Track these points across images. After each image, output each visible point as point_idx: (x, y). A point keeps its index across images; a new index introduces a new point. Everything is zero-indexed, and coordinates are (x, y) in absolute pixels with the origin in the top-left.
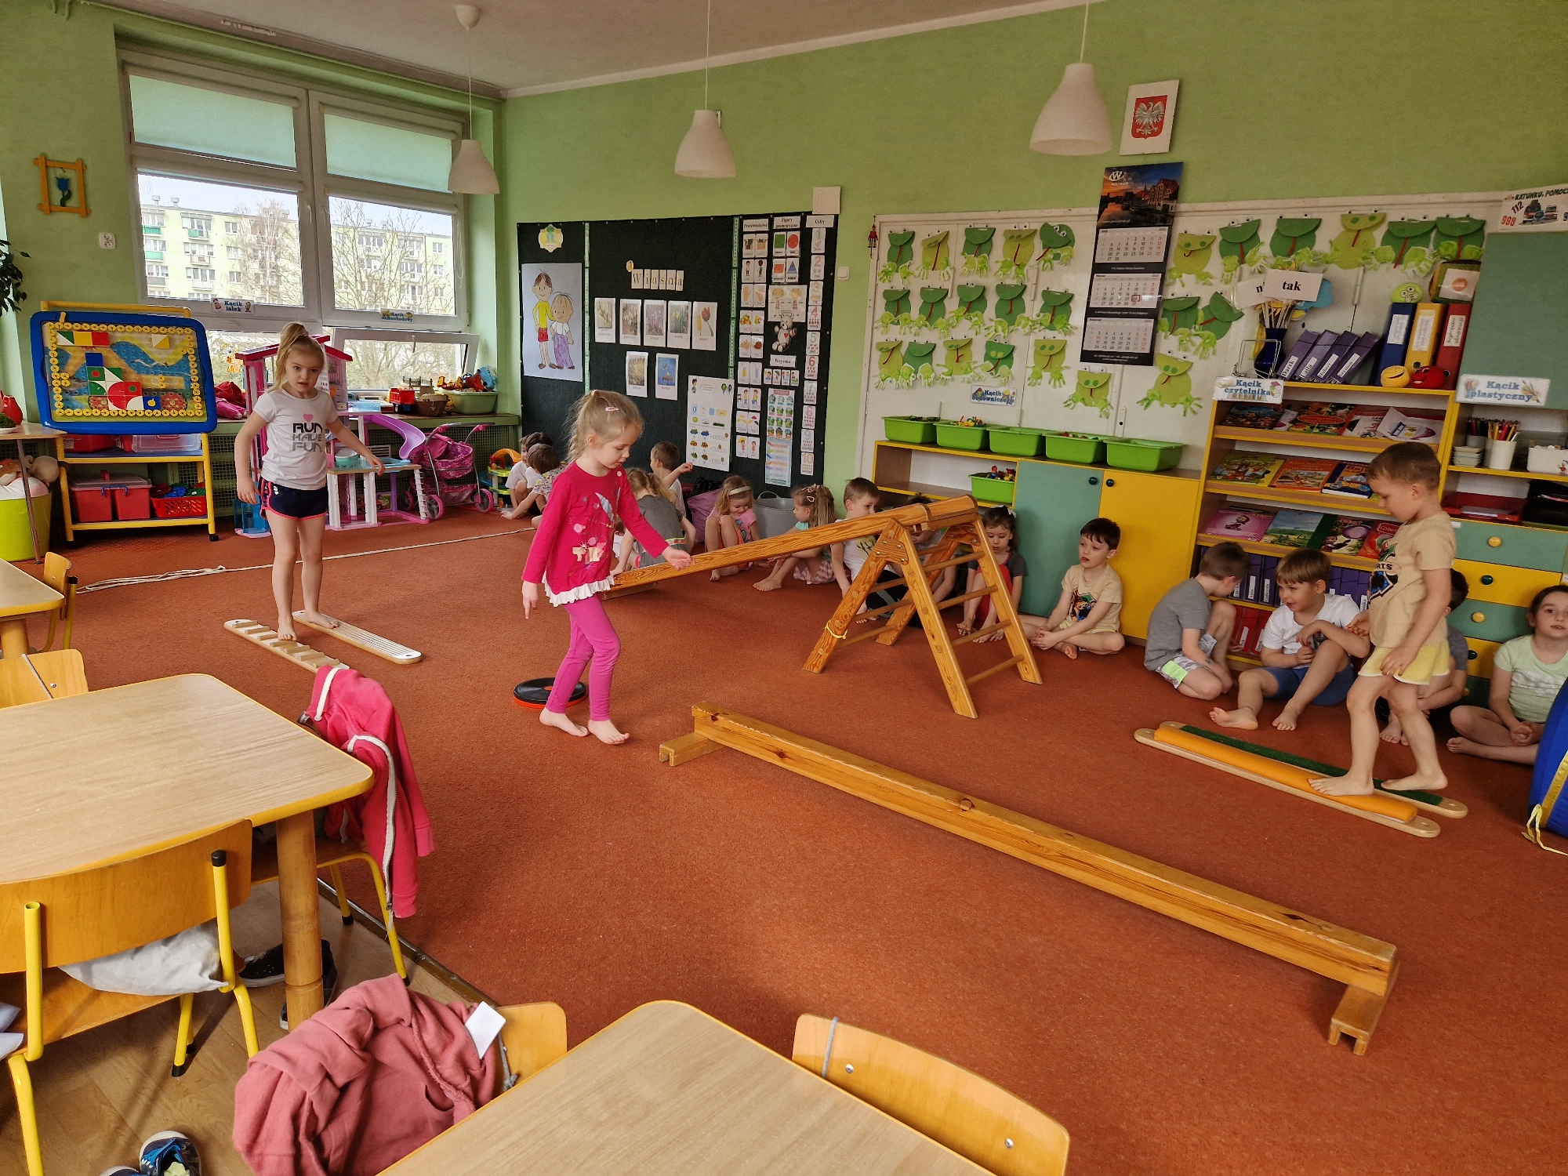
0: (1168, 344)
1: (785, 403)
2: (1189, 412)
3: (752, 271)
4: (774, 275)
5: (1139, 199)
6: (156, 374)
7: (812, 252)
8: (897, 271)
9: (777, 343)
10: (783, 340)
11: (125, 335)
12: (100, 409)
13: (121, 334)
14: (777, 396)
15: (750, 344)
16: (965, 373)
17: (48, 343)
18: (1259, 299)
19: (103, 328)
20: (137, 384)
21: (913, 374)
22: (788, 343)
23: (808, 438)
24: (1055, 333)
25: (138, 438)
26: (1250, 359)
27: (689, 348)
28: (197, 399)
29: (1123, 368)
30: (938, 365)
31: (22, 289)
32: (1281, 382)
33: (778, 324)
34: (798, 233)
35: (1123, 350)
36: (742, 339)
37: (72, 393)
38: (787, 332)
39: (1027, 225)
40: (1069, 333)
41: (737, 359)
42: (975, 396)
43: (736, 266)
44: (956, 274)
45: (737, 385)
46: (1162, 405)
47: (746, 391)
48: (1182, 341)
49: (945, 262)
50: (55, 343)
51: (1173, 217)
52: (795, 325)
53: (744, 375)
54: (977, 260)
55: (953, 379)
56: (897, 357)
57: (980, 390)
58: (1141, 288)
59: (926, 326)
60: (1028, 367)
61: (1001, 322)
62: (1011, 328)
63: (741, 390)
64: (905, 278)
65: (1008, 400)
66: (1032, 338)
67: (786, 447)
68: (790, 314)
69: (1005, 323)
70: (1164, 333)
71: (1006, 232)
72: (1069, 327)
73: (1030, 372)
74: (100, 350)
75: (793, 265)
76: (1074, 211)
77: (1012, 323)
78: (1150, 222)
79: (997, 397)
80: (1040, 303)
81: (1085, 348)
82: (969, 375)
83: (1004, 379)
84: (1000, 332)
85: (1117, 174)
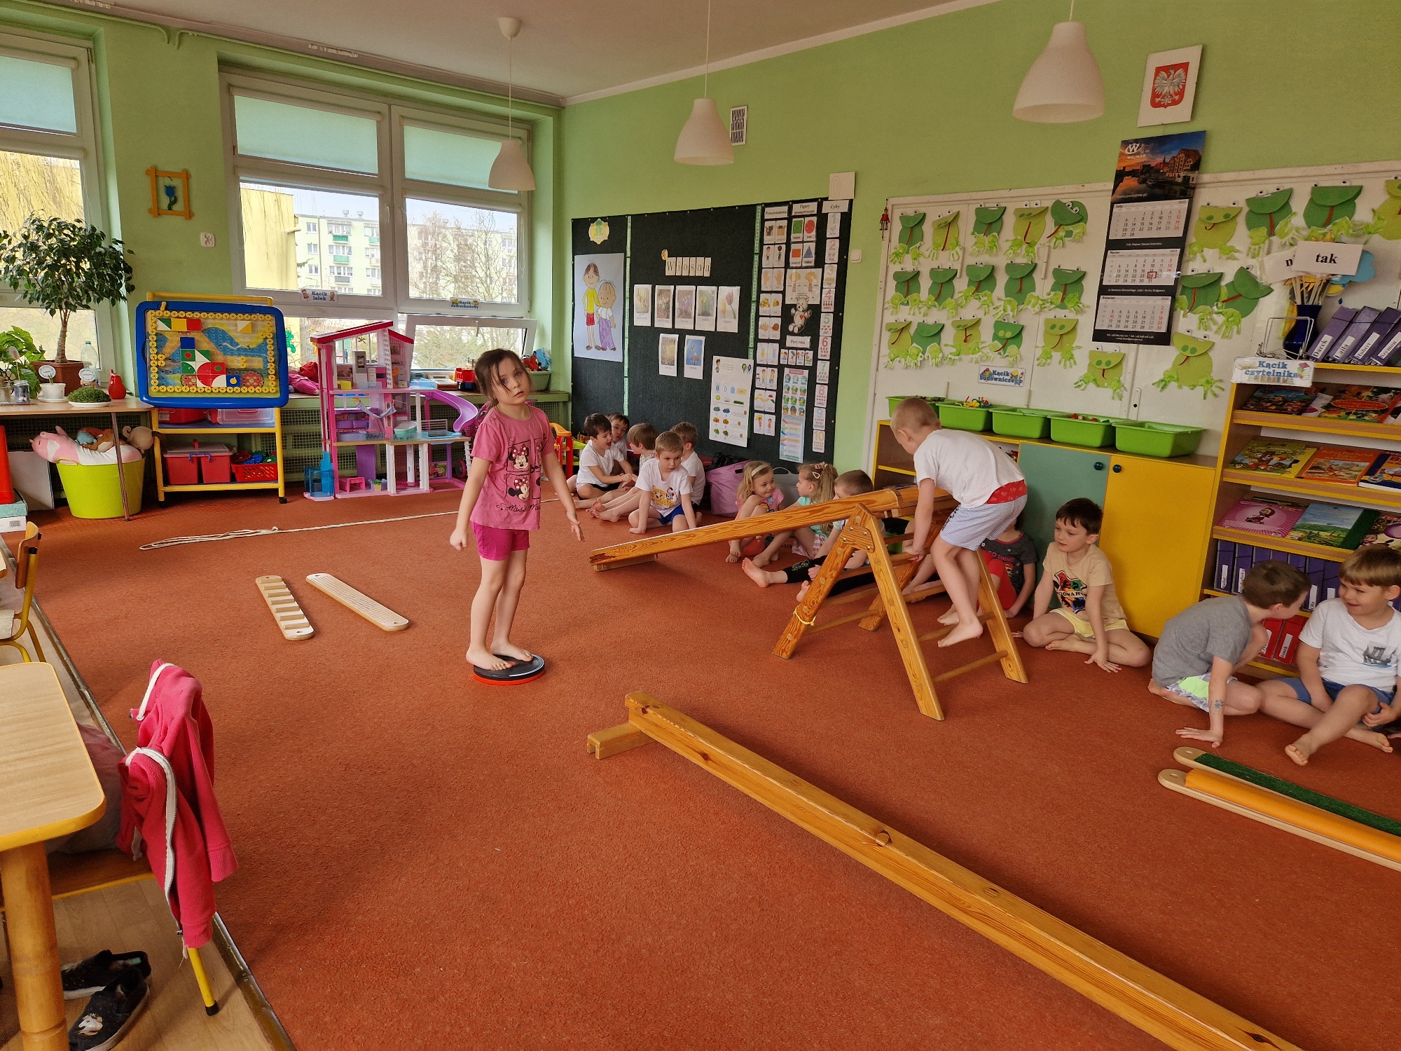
0: (1186, 323)
1: (799, 382)
2: (1209, 395)
3: (772, 258)
4: (792, 260)
5: (1157, 171)
6: (239, 355)
7: (827, 236)
8: (908, 253)
9: (793, 324)
10: (798, 321)
11: (217, 321)
12: (190, 386)
13: (212, 320)
14: (792, 375)
15: (768, 327)
16: (973, 353)
17: (150, 329)
18: (1289, 273)
19: (196, 315)
20: (222, 364)
21: (921, 354)
22: (803, 324)
23: (820, 416)
25: (222, 412)
26: (1278, 338)
27: (714, 330)
28: (272, 378)
29: (1138, 347)
30: (946, 345)
31: (131, 282)
32: (1311, 364)
33: (794, 306)
34: (815, 219)
35: (1138, 329)
36: (761, 320)
37: (167, 372)
38: (802, 314)
39: (1039, 202)
40: (1080, 311)
41: (757, 340)
42: (982, 376)
43: (757, 252)
44: (966, 255)
45: (756, 365)
46: (1180, 387)
47: (764, 370)
48: (1203, 319)
49: (955, 242)
50: (156, 329)
51: (1194, 188)
52: (810, 307)
53: (763, 355)
54: (987, 240)
55: (960, 359)
56: (906, 337)
57: (987, 370)
58: (1157, 264)
59: (935, 306)
60: (1037, 347)
61: (1010, 301)
62: (1021, 307)
63: (759, 369)
64: (915, 259)
65: (1015, 379)
66: (1043, 317)
67: (799, 424)
68: (805, 297)
69: (1015, 303)
70: (1182, 312)
71: (1017, 210)
72: (1081, 305)
74: (194, 335)
75: (809, 249)
76: (1088, 187)
77: (1021, 302)
78: (1168, 195)
79: (1005, 377)
80: (1050, 281)
81: (1097, 327)
82: (977, 355)
83: (1012, 359)
84: (1009, 311)
85: (1134, 146)
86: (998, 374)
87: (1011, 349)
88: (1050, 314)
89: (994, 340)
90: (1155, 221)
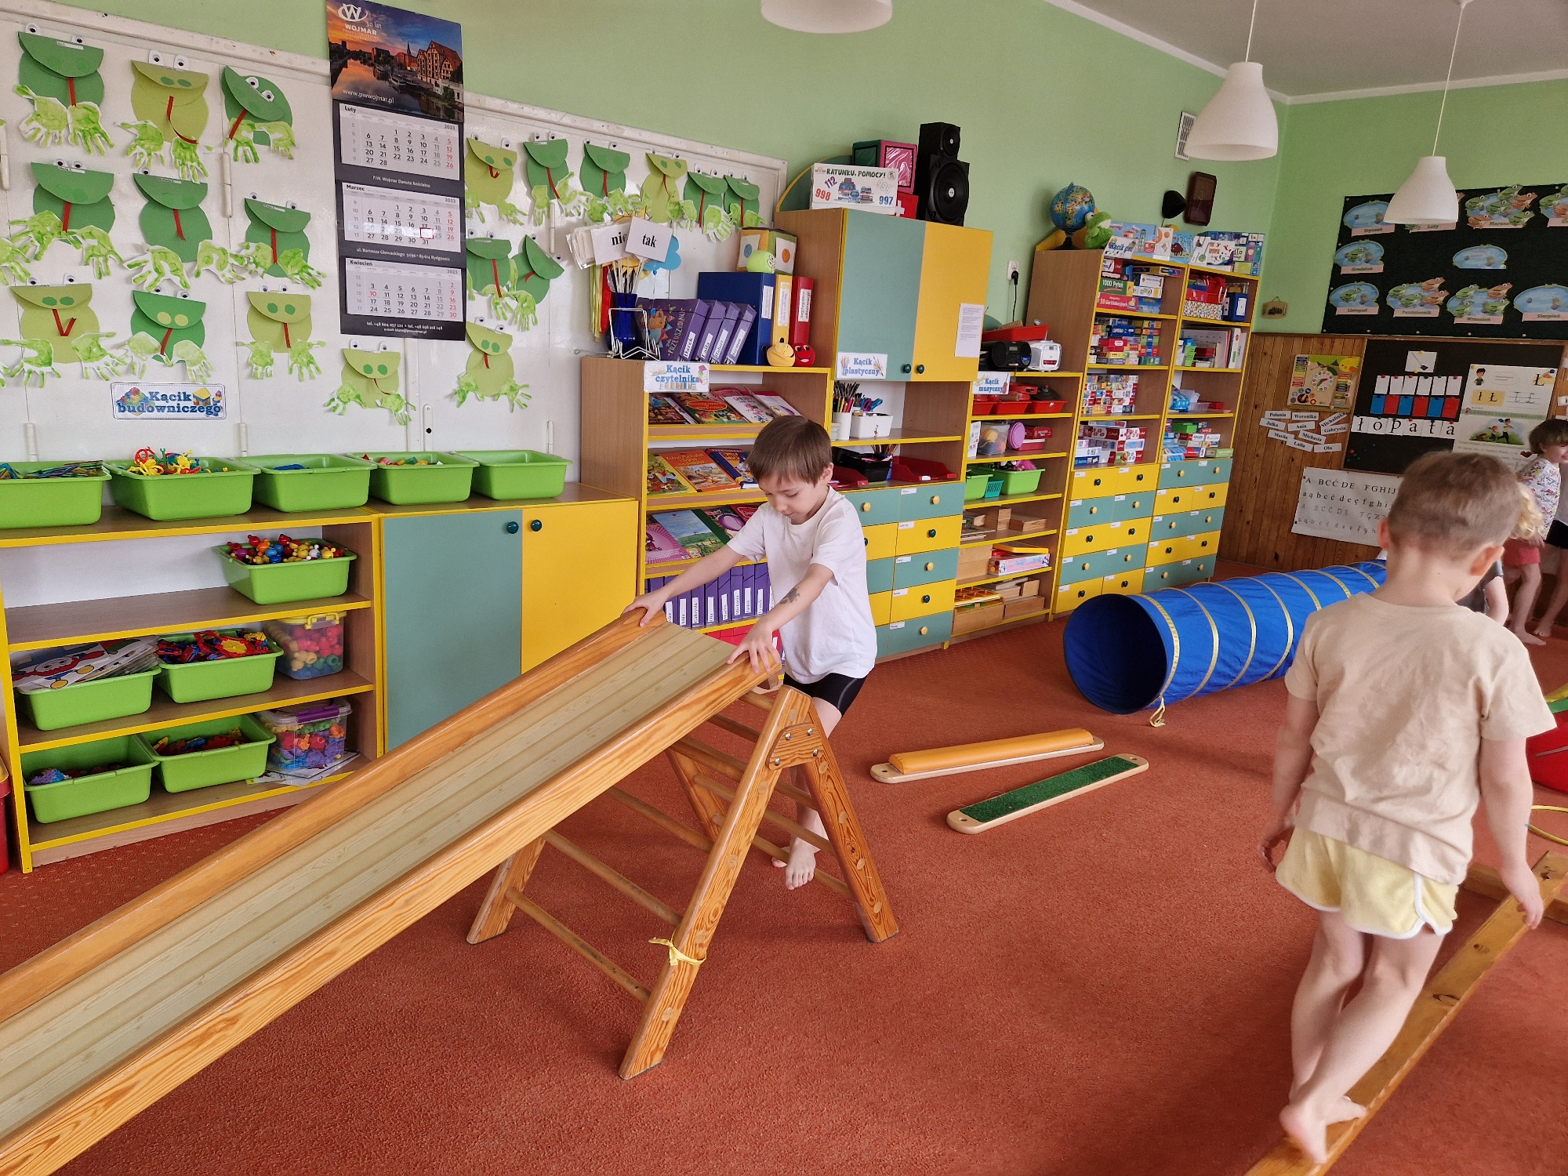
2: (516, 405)
5: (401, 66)
16: (87, 359)
24: (284, 281)
29: (420, 344)
40: (314, 282)
51: (461, 110)
55: (55, 372)
58: (431, 217)
61: (161, 253)
62: (191, 266)
65: (207, 407)
66: (240, 289)
69: (174, 257)
72: (308, 272)
73: (246, 353)
76: (282, 58)
77: (190, 256)
78: (426, 113)
79: (183, 404)
80: (243, 223)
81: (352, 310)
82: (101, 363)
83: (195, 368)
84: (168, 274)
85: (352, 10)
86: (164, 397)
87: (182, 348)
88: (254, 284)
89: (135, 330)
90: (416, 147)
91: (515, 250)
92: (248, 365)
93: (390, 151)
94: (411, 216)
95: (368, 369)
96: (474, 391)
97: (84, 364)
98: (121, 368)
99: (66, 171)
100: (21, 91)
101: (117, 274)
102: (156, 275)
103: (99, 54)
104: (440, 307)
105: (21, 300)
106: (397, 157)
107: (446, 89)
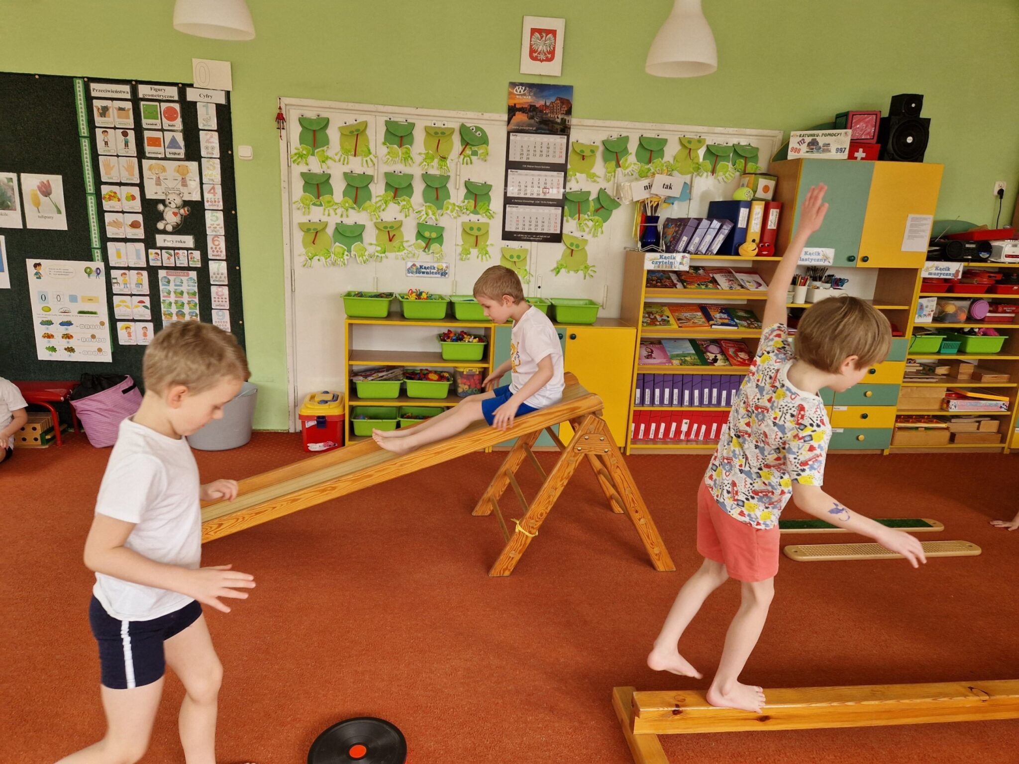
0: (571, 227)
1: (184, 284)
2: (588, 276)
3: (113, 142)
4: (148, 149)
5: (541, 111)
7: (200, 128)
8: (313, 154)
9: (164, 222)
10: (171, 219)
14: (171, 278)
15: (122, 223)
16: (399, 251)
21: (346, 253)
22: (179, 222)
24: (478, 217)
27: (22, 227)
30: (370, 244)
33: (163, 202)
35: (538, 231)
36: (109, 216)
38: (175, 210)
39: (446, 123)
40: (491, 217)
41: (105, 239)
42: (410, 271)
45: (108, 268)
46: (568, 272)
47: (123, 273)
51: (569, 128)
52: (186, 203)
53: (118, 256)
54: (400, 151)
55: (387, 257)
56: (324, 237)
57: (414, 265)
58: (549, 183)
59: (353, 208)
60: (458, 245)
61: (430, 207)
62: (441, 211)
63: (116, 273)
64: (323, 162)
65: (441, 272)
66: (461, 220)
68: (177, 192)
69: (434, 207)
71: (425, 127)
72: (490, 211)
73: (459, 249)
75: (174, 139)
76: (487, 116)
77: (440, 207)
78: (552, 131)
79: (432, 271)
80: (463, 191)
81: (507, 229)
82: (403, 253)
83: (438, 255)
84: (431, 215)
85: (520, 89)
86: (425, 268)
87: (434, 247)
88: (465, 218)
89: (417, 240)
90: (545, 150)
91: (593, 196)
92: (460, 254)
93: (531, 153)
94: (539, 183)
95: (512, 257)
96: (564, 268)
97: (397, 253)
98: (410, 255)
99: (397, 175)
100: (384, 144)
101: (413, 215)
102: (425, 216)
103: (414, 125)
104: (549, 226)
105: (378, 228)
106: (534, 155)
107: (562, 119)
